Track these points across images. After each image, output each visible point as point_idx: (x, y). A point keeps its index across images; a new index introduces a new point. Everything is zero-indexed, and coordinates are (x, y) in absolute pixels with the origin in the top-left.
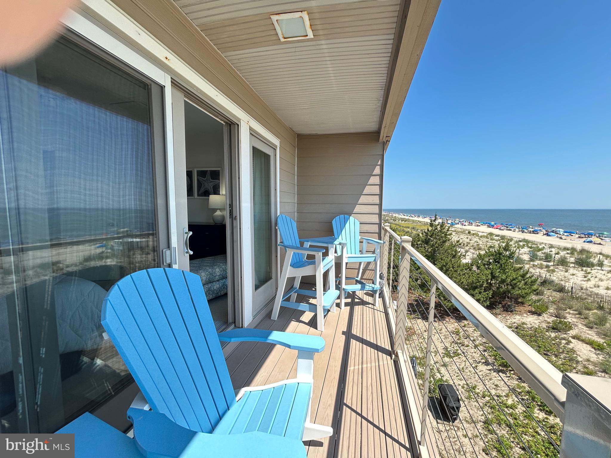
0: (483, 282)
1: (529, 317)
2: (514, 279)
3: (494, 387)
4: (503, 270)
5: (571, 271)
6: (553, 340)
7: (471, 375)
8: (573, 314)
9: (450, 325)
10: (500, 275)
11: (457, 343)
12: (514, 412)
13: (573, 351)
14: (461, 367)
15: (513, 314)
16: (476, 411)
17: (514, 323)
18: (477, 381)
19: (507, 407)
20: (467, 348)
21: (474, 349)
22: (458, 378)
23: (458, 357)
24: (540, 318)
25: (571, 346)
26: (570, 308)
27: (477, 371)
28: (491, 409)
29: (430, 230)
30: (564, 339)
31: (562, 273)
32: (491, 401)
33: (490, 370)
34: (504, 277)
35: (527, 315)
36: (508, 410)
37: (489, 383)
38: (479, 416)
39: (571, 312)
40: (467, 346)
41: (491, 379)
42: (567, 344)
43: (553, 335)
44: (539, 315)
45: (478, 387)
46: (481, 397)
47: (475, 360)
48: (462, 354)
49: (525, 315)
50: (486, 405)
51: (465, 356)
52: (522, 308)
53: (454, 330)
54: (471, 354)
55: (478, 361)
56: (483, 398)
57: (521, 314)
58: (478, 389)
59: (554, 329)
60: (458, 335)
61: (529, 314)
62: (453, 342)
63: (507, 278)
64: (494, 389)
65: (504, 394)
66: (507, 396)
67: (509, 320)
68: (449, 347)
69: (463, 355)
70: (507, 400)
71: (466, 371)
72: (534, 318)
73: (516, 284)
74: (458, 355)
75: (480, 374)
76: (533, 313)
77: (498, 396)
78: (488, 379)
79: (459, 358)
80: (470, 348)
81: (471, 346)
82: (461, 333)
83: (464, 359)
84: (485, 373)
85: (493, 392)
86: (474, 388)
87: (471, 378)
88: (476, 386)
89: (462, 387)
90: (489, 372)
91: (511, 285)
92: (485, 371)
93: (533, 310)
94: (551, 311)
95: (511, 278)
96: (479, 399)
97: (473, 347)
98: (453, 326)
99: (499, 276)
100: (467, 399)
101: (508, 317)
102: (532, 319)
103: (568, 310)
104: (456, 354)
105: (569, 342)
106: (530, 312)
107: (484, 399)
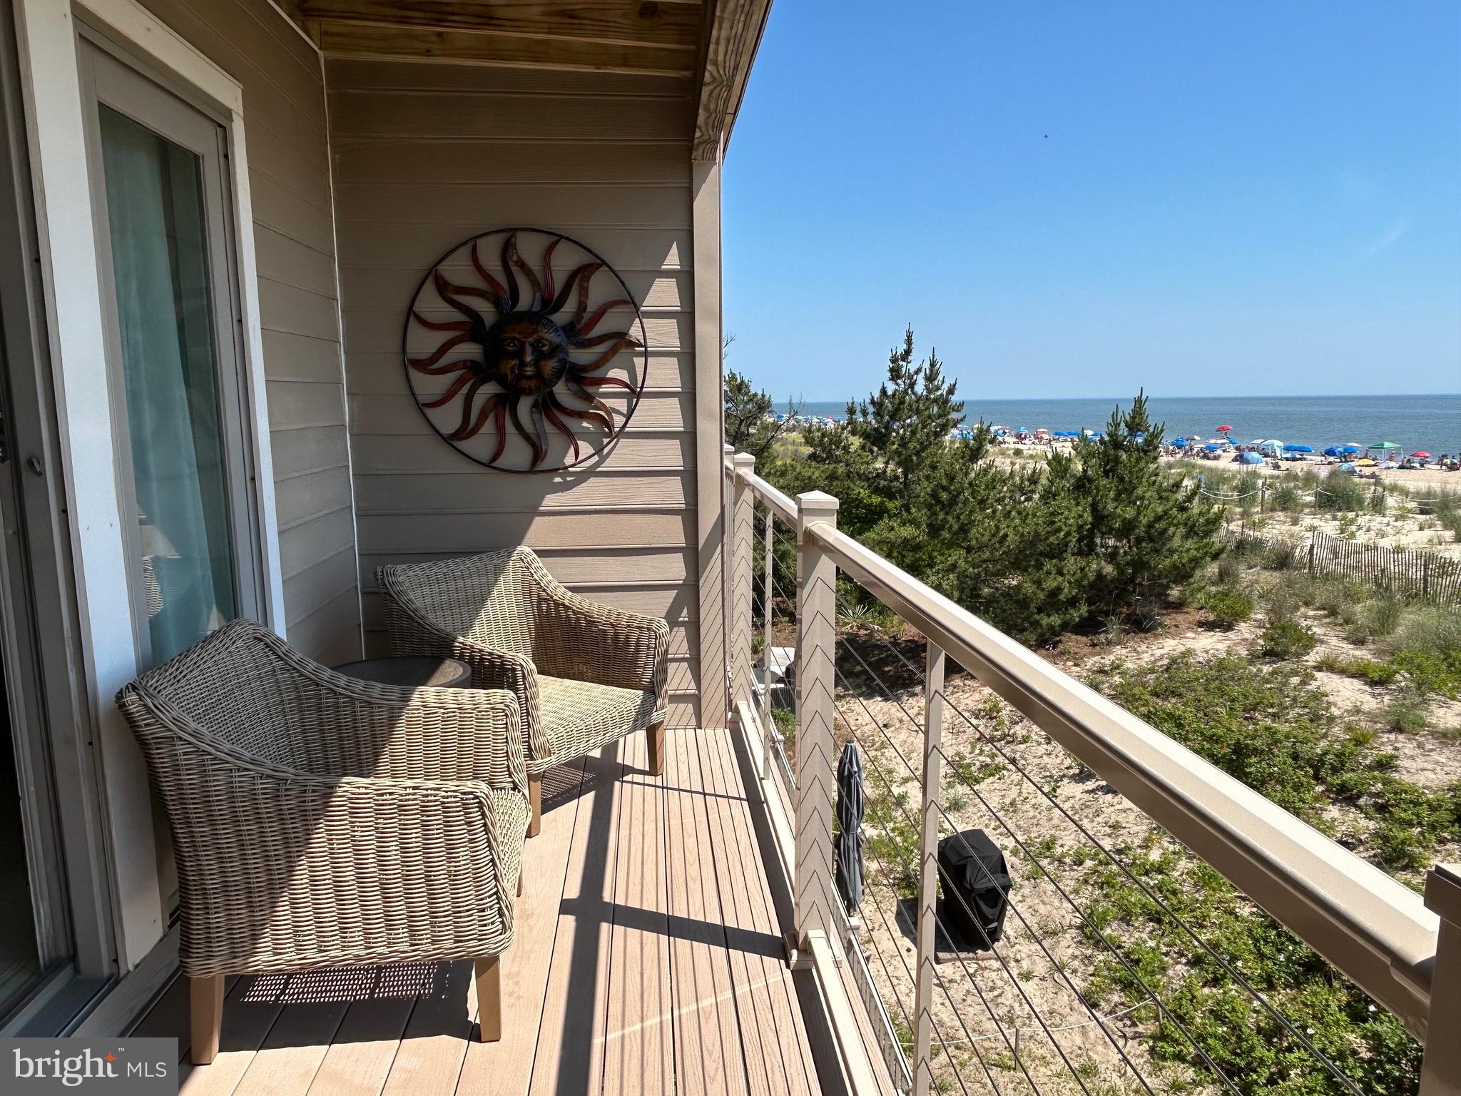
0: (1068, 534)
1: (1201, 637)
2: (1158, 519)
3: (1108, 831)
4: (1126, 492)
5: (1307, 520)
6: (1268, 682)
7: (1039, 817)
8: (1315, 618)
9: (968, 695)
10: (1119, 511)
11: (992, 740)
12: (1166, 878)
13: (1318, 696)
14: (1008, 802)
15: (1156, 636)
16: (1056, 903)
17: (1161, 658)
18: (1056, 827)
19: (1147, 873)
20: (1023, 746)
21: (1045, 746)
22: (998, 831)
23: (997, 776)
24: (1231, 635)
25: (1313, 685)
26: (1307, 604)
27: (1058, 801)
28: (1102, 888)
29: (890, 392)
30: (1295, 674)
31: (1285, 527)
32: (1100, 868)
33: (1093, 791)
34: (1130, 513)
35: (1196, 632)
36: (1151, 878)
37: (1094, 824)
38: (1064, 914)
39: (1311, 613)
40: (1025, 740)
41: (1098, 814)
42: (1304, 683)
43: (1266, 669)
44: (1229, 628)
45: (1060, 842)
46: (1070, 865)
47: (1048, 774)
48: (1010, 767)
49: (1190, 634)
50: (1086, 882)
51: (1020, 770)
52: (1180, 618)
53: (981, 706)
54: (1037, 761)
55: (1056, 773)
56: (1075, 867)
57: (1176, 632)
58: (1062, 846)
59: (1270, 654)
60: (995, 717)
61: (1200, 630)
62: (979, 739)
63: (1139, 514)
64: (1109, 836)
65: (1137, 842)
66: (1146, 844)
67: (1145, 655)
68: (968, 755)
69: (1013, 768)
70: (1145, 855)
71: (1024, 808)
72: (1215, 638)
73: (1165, 530)
74: (998, 769)
75: (1066, 806)
76: (1210, 626)
77: (1120, 852)
78: (1091, 816)
79: (1000, 779)
80: (1034, 744)
81: (1035, 737)
82: (1004, 712)
83: (1016, 777)
84: (1082, 802)
85: (1107, 844)
86: (1049, 846)
87: (1037, 825)
88: (1053, 840)
89: (1011, 852)
90: (1090, 797)
91: (1151, 539)
92: (1081, 796)
93: (1212, 617)
94: (1259, 617)
95: (1151, 516)
96: (1065, 871)
97: (1042, 741)
98: (977, 696)
99: (1114, 513)
100: (1028, 879)
101: (1144, 647)
102: (1210, 640)
103: (1303, 609)
104: (991, 770)
105: (1307, 678)
106: (1201, 624)
107: (1080, 868)
